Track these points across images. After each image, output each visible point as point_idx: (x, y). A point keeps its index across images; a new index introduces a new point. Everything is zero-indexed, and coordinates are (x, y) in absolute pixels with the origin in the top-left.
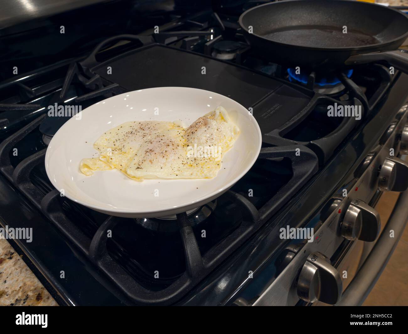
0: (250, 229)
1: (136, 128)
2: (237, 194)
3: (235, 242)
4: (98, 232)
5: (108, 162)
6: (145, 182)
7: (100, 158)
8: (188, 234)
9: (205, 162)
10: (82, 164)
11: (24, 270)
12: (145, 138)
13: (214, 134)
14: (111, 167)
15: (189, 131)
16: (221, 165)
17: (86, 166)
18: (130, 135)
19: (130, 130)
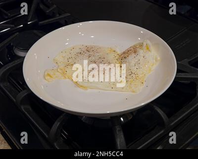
0: (162, 132)
1: (84, 50)
2: (154, 106)
3: (151, 140)
4: (56, 123)
5: (64, 73)
6: (89, 90)
7: (58, 70)
8: (119, 131)
9: (132, 80)
10: (46, 73)
11: (3, 142)
12: (90, 58)
13: (141, 60)
14: (65, 77)
15: (122, 56)
16: (145, 83)
17: (49, 75)
18: (80, 55)
19: (79, 51)
